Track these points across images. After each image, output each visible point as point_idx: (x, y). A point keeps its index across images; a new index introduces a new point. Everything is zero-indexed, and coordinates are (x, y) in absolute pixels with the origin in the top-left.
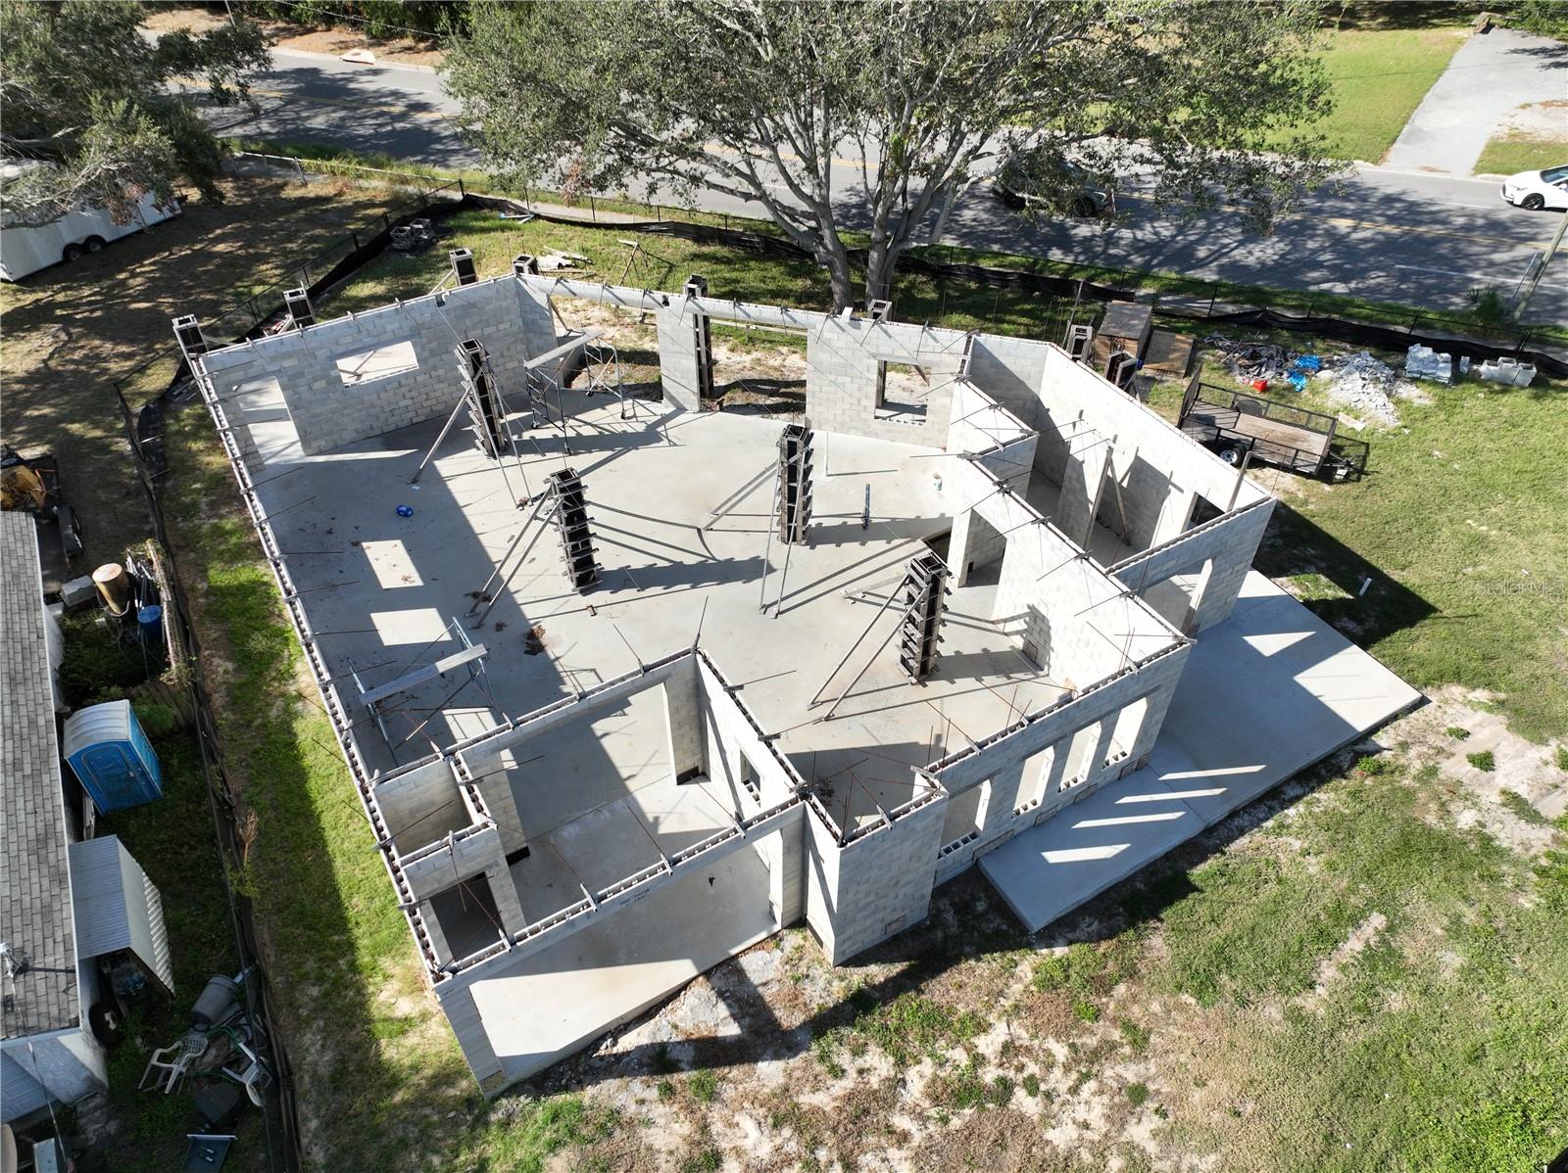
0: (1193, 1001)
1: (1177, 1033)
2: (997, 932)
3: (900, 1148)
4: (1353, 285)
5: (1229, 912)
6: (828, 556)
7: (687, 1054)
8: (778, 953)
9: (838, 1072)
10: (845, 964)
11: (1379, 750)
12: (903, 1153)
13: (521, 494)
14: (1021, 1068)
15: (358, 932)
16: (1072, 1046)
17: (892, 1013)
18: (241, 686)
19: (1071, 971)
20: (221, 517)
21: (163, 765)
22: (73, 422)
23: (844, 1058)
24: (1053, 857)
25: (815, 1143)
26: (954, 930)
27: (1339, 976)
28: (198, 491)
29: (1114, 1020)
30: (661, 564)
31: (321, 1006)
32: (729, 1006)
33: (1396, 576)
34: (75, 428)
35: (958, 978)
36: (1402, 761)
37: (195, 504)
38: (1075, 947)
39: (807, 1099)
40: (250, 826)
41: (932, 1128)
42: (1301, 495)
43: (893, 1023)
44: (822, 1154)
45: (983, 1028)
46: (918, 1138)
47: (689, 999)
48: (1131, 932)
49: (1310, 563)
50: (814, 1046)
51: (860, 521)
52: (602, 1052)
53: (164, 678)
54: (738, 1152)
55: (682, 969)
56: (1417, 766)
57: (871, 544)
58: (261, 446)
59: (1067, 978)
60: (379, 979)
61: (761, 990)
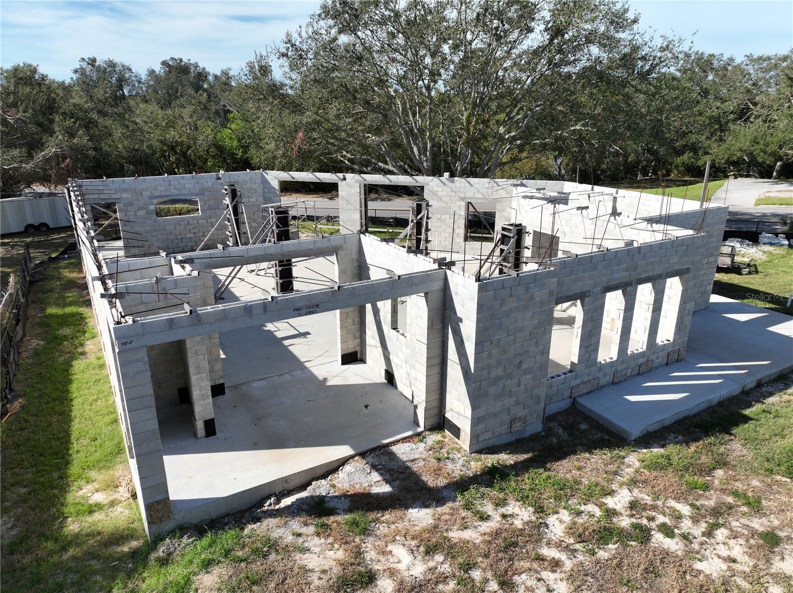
0: (787, 479)
2: (601, 439)
3: (554, 571)
7: (346, 503)
8: (422, 445)
9: (484, 518)
10: (480, 452)
12: (557, 575)
14: (651, 519)
15: (76, 456)
16: (692, 505)
17: (525, 480)
18: (45, 349)
20: (66, 293)
23: (488, 508)
24: (632, 398)
25: (468, 567)
26: (566, 438)
28: (57, 285)
29: (723, 491)
32: (381, 474)
35: (576, 463)
37: (52, 289)
38: (670, 447)
39: (456, 535)
41: (581, 558)
43: (527, 486)
44: (476, 574)
45: (608, 492)
46: (568, 565)
47: (346, 470)
50: (459, 498)
52: (266, 508)
54: (392, 573)
55: (342, 451)
60: (82, 482)
61: (409, 464)
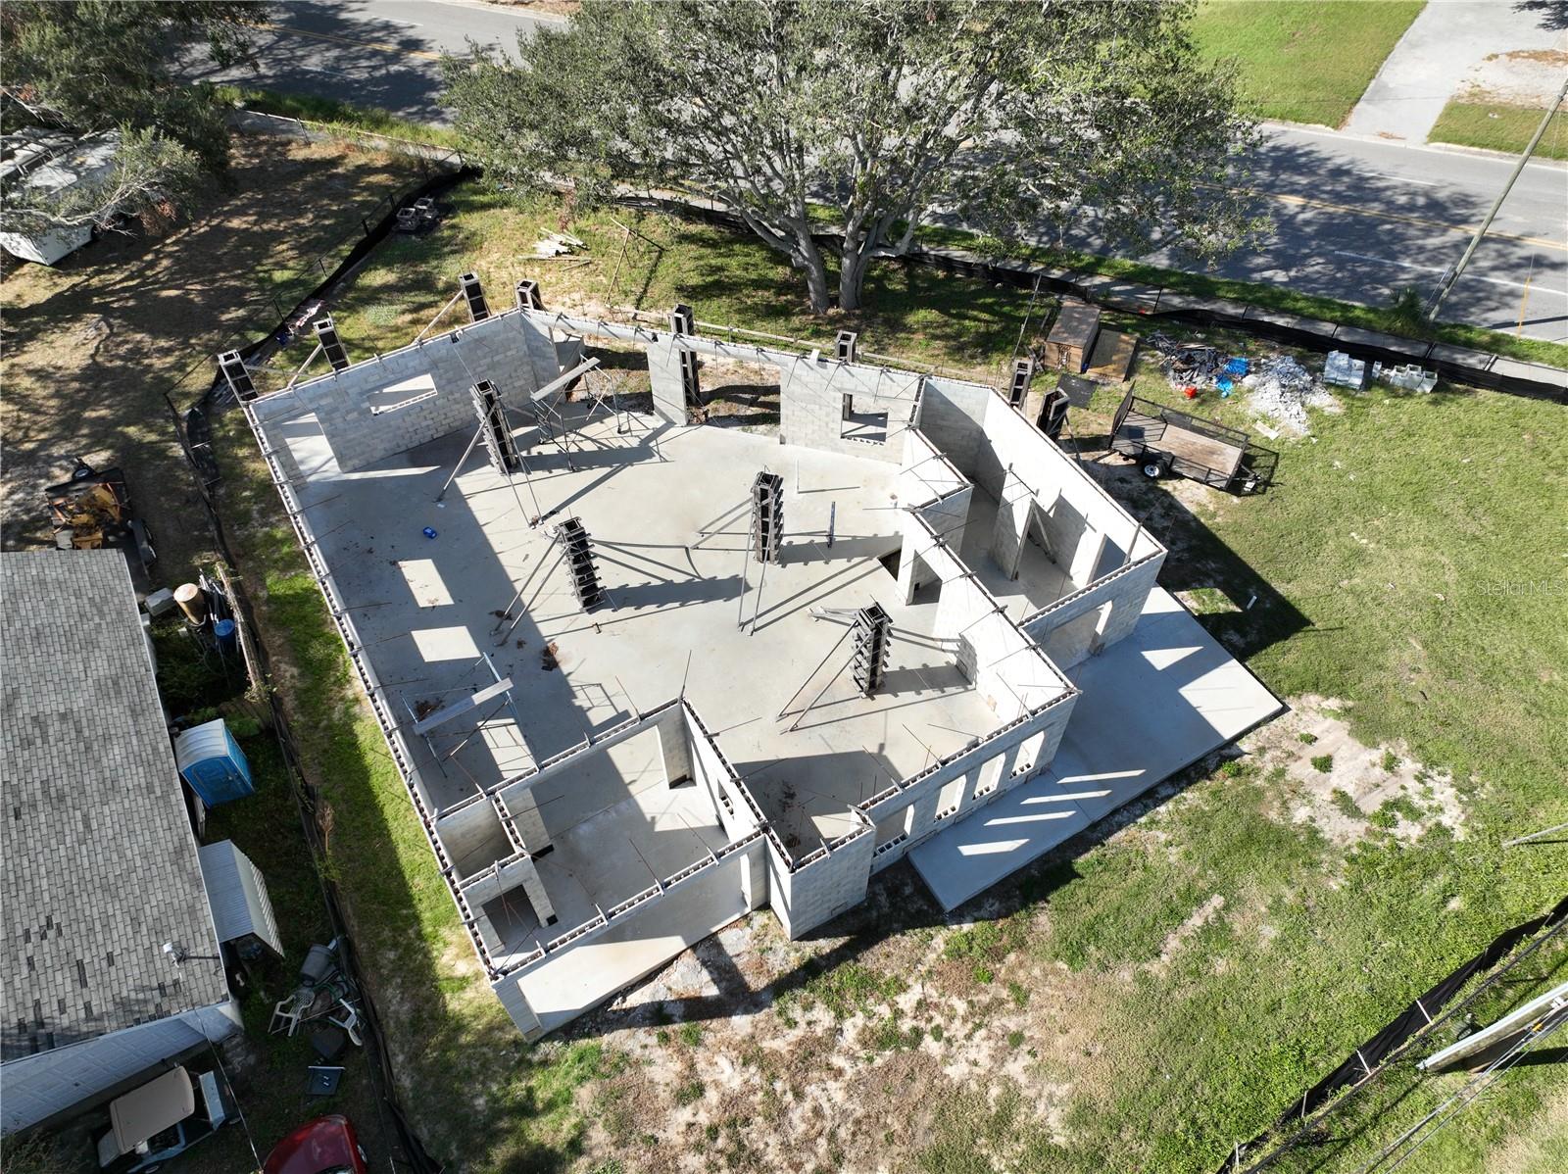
0: (1066, 967)
1: (1050, 992)
2: (919, 911)
3: (836, 1080)
4: (1293, 273)
5: (1102, 894)
6: (797, 574)
7: (679, 1010)
8: (748, 930)
9: (792, 1024)
10: (800, 939)
11: (1241, 754)
12: (839, 1085)
13: (532, 514)
14: (930, 1020)
15: (421, 907)
16: (971, 1003)
17: (835, 978)
18: (306, 691)
19: (974, 944)
20: (272, 526)
21: (251, 764)
22: (128, 425)
23: (796, 1013)
24: (967, 850)
25: (774, 1077)
26: (886, 910)
27: (1181, 946)
28: (247, 499)
29: (1004, 982)
30: (655, 582)
31: (399, 966)
32: (711, 972)
33: (1281, 588)
34: (132, 430)
35: (887, 949)
36: (1259, 764)
37: (247, 512)
38: (979, 924)
39: (768, 1044)
40: (328, 817)
41: (861, 1065)
42: (1211, 508)
43: (835, 985)
44: (779, 1086)
45: (903, 988)
46: (850, 1073)
47: (679, 967)
48: (1023, 912)
49: (1210, 577)
50: (774, 1004)
51: (825, 540)
52: (615, 1007)
53: (247, 696)
54: (717, 1084)
55: (675, 944)
56: (1269, 768)
57: (834, 562)
58: (302, 462)
59: (971, 949)
60: (440, 945)
61: (734, 960)
